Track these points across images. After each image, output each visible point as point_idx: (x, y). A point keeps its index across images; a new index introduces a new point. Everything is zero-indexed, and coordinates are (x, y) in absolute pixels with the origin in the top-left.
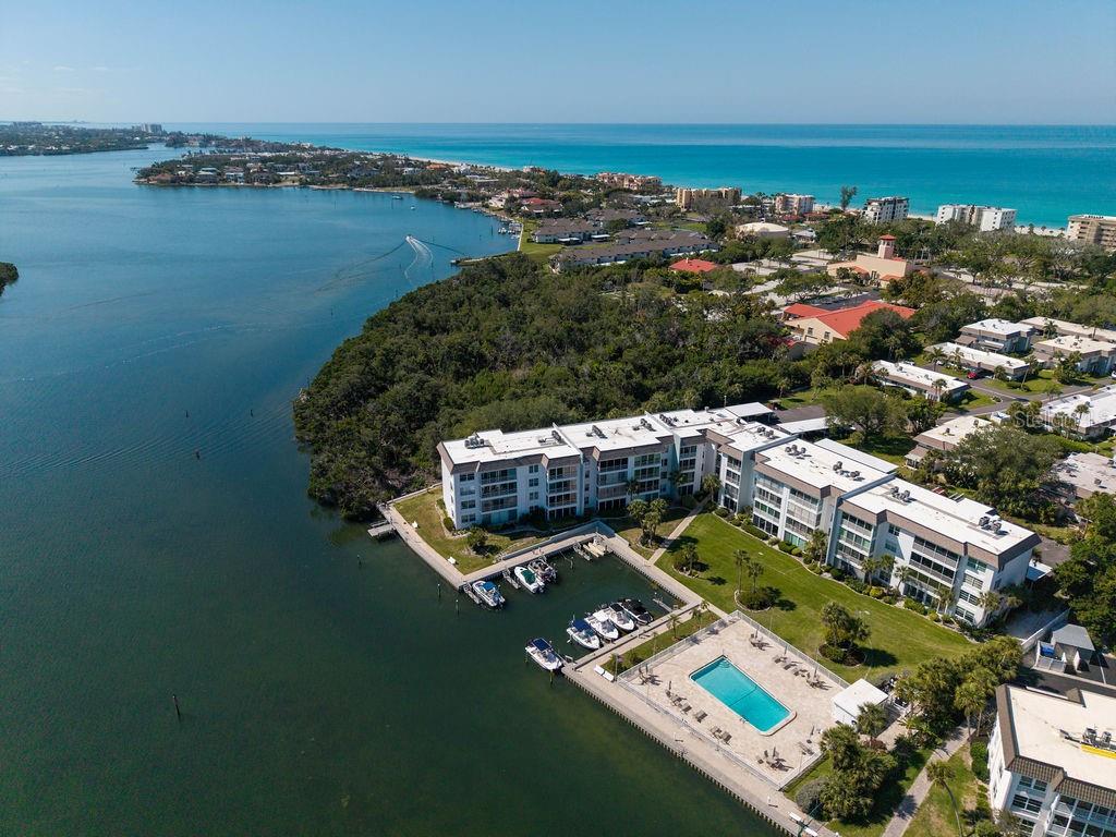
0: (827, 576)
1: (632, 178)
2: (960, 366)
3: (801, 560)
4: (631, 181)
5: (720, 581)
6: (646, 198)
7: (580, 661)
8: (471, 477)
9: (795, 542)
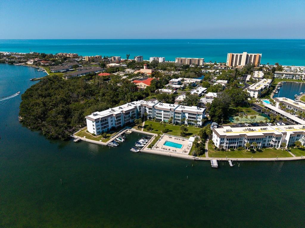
0: (174, 125)
1: (70, 55)
2: (172, 88)
3: (168, 124)
4: (69, 55)
5: (157, 130)
6: (76, 59)
7: (143, 149)
8: (99, 122)
9: (166, 121)
